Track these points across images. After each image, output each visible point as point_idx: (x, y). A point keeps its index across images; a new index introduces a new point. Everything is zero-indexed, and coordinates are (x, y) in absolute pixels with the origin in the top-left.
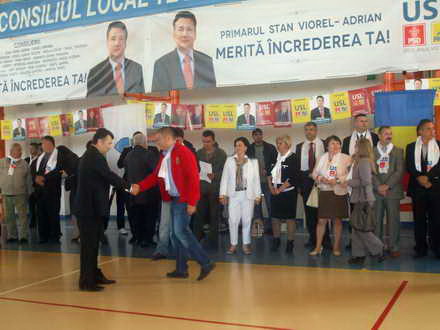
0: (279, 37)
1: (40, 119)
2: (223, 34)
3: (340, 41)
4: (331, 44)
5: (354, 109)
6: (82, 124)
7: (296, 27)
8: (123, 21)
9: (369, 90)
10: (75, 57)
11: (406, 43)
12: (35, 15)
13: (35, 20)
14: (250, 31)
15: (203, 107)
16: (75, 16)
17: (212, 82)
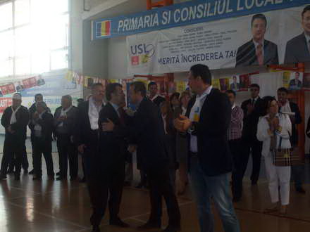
10: (227, 39)
12: (199, 10)
13: (199, 14)
16: (228, 11)
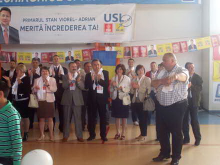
0: (50, 24)
3: (77, 28)
4: (73, 29)
5: (84, 58)
7: (58, 20)
11: (105, 31)
14: (37, 20)
17: (18, 41)
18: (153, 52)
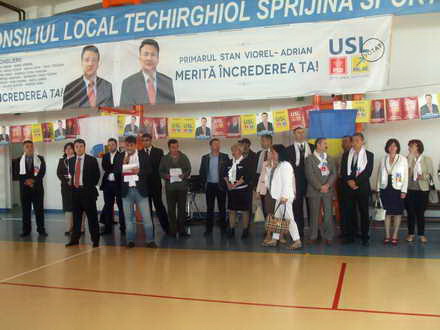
0: (228, 64)
1: (23, 127)
2: (181, 59)
3: (278, 69)
4: (271, 71)
5: (292, 124)
6: (61, 132)
7: (243, 55)
8: (95, 45)
9: (305, 109)
10: (52, 74)
11: (332, 72)
12: (17, 37)
13: (17, 41)
14: (204, 58)
15: (167, 120)
16: (53, 39)
17: (172, 99)
18: (431, 109)
